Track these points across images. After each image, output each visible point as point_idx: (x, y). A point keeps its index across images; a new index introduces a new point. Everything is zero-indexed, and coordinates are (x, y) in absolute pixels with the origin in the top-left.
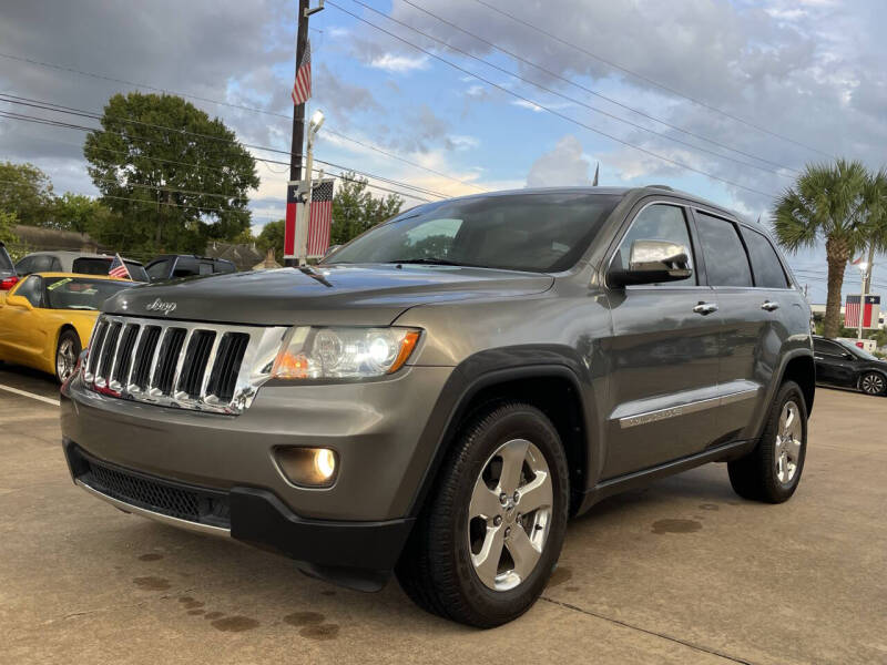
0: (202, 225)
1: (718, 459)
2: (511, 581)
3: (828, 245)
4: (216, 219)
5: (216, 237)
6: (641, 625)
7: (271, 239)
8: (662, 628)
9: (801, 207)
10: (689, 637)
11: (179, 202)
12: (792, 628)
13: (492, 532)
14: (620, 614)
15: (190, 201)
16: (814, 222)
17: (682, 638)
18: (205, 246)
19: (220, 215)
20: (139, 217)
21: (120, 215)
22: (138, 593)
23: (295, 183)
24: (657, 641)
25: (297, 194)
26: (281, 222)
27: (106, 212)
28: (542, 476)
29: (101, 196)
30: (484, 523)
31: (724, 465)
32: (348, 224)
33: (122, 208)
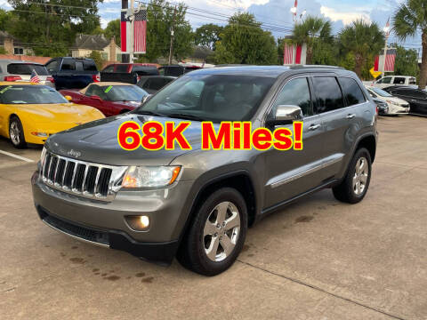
0: (72, 24)
1: (329, 187)
2: (222, 257)
3: (423, 36)
4: (80, 21)
5: (81, 32)
6: (275, 272)
7: (113, 31)
8: (283, 272)
9: (409, 14)
10: (292, 276)
11: (58, 12)
12: (336, 270)
13: (214, 239)
14: (268, 267)
15: (65, 10)
16: (415, 24)
17: (290, 276)
18: (75, 37)
19: (82, 19)
20: (36, 22)
21: (24, 20)
22: (73, 265)
23: (124, 10)
24: (279, 278)
25: (126, 17)
26: (118, 21)
27: (16, 19)
28: (235, 214)
29: (13, 9)
30: (211, 236)
31: (330, 190)
32: (156, 22)
33: (26, 17)
